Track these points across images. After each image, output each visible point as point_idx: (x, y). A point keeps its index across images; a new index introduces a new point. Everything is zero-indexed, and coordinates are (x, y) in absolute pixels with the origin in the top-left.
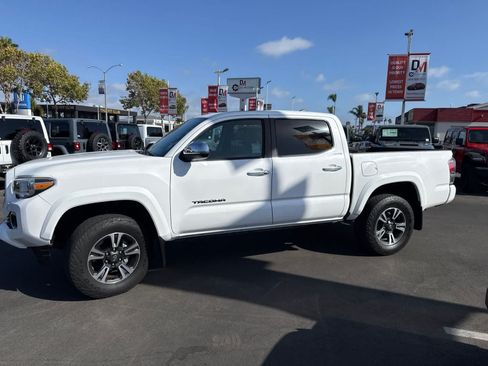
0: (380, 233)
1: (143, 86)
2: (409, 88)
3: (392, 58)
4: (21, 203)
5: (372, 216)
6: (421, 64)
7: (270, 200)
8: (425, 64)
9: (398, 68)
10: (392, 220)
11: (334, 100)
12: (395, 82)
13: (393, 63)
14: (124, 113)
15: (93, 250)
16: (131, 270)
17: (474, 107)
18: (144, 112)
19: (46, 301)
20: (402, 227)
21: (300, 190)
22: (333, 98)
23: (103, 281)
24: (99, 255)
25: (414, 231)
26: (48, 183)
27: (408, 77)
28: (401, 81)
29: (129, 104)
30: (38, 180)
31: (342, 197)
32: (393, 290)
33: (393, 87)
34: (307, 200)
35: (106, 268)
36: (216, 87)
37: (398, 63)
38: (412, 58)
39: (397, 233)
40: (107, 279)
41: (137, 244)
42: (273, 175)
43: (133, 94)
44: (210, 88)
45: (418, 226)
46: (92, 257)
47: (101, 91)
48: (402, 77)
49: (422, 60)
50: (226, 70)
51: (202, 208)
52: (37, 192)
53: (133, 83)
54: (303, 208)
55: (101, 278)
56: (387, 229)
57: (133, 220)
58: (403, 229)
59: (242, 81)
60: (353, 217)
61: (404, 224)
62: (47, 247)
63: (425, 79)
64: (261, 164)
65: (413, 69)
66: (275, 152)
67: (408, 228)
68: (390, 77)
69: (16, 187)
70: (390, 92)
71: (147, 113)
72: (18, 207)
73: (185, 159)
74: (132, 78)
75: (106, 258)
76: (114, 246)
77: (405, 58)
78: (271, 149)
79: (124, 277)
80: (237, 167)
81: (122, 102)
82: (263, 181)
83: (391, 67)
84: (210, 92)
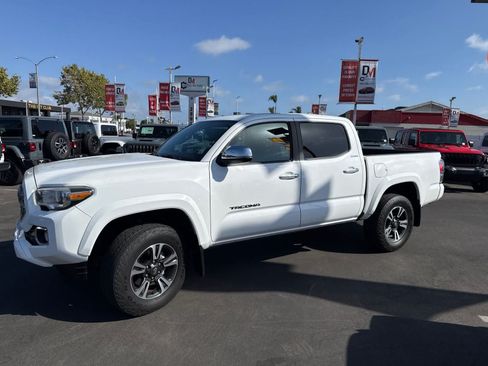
0: (387, 230)
1: (80, 80)
2: (360, 92)
3: (345, 63)
4: (53, 216)
5: (382, 215)
6: (371, 70)
7: (299, 203)
8: (375, 69)
9: (350, 72)
10: (396, 218)
11: (275, 101)
12: (348, 85)
13: (345, 68)
14: (55, 109)
15: (137, 264)
16: (169, 283)
17: (403, 110)
18: (81, 109)
19: (80, 325)
20: (404, 223)
21: (324, 192)
22: (274, 99)
23: (144, 297)
24: (140, 269)
25: (414, 228)
26: (84, 193)
27: (359, 82)
28: (352, 85)
29: (64, 99)
30: (74, 190)
31: (358, 198)
32: (416, 285)
33: (346, 90)
34: (330, 202)
35: (146, 282)
36: (168, 85)
37: (350, 68)
38: (362, 64)
39: (400, 230)
40: (148, 294)
41: (175, 255)
42: (301, 178)
43: (68, 89)
44: (161, 85)
45: (417, 223)
46: (134, 272)
47: (33, 85)
48: (354, 81)
49: (372, 66)
50: (179, 67)
51: (238, 214)
52: (74, 203)
53: (69, 78)
54: (327, 210)
55: (142, 294)
56: (393, 227)
57: (172, 230)
58: (405, 226)
59: (191, 79)
60: (366, 217)
61: (405, 221)
62: (83, 264)
63: (374, 84)
64: (291, 167)
65: (363, 74)
66: (302, 155)
67: (409, 225)
68: (343, 81)
69: (39, 197)
70: (343, 95)
71: (84, 110)
72: (51, 221)
73: (222, 163)
74: (67, 71)
75: (147, 272)
76: (155, 258)
77: (356, 63)
78: (299, 152)
79: (163, 290)
80: (270, 171)
81: (56, 97)
82: (293, 184)
83: (344, 72)
84: (161, 90)
